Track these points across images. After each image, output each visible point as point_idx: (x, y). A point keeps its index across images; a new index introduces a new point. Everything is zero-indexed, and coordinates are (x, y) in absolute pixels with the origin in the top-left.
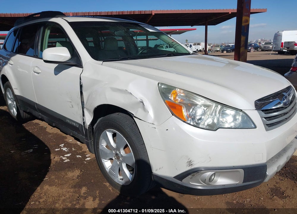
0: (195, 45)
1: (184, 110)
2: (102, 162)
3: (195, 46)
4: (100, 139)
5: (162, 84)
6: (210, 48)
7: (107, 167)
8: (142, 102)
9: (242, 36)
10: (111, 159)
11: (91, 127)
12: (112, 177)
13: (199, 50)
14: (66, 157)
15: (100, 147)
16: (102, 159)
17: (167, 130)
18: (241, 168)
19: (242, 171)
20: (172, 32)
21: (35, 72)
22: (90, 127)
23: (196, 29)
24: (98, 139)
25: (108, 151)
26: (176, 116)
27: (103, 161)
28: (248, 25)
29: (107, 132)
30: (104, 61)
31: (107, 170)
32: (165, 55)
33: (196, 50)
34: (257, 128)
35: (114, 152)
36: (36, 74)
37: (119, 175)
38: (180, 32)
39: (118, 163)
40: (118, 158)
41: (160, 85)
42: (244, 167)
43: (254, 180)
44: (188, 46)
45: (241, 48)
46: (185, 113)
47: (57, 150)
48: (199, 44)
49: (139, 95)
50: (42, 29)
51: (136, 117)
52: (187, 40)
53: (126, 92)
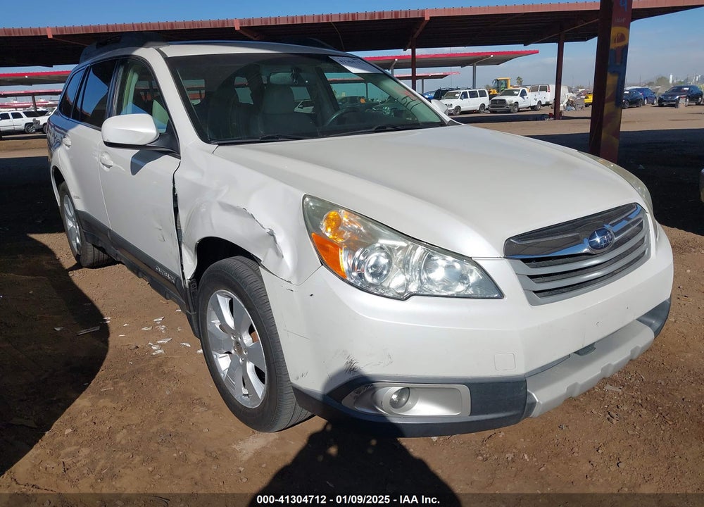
0: (534, 90)
1: (343, 255)
2: (213, 357)
3: (534, 93)
4: (208, 310)
5: (312, 198)
6: (573, 97)
7: (223, 369)
8: (273, 236)
9: (608, 74)
10: (229, 353)
11: (195, 284)
12: (231, 391)
13: (543, 103)
14: (160, 344)
15: (209, 328)
16: (213, 352)
17: (311, 295)
18: (462, 382)
19: (465, 390)
20: (480, 59)
21: (104, 164)
22: (192, 283)
23: (537, 52)
24: (205, 310)
25: (223, 336)
26: (327, 267)
27: (215, 356)
28: (626, 47)
29: (218, 296)
30: (220, 145)
31: (222, 375)
32: (371, 128)
33: (535, 103)
34: (506, 299)
35: (232, 338)
36: (106, 168)
37: (243, 388)
38: (499, 60)
39: (241, 361)
40: (240, 351)
41: (307, 199)
42: (469, 382)
43: (497, 411)
44: (516, 93)
45: (606, 105)
46: (345, 262)
47: (145, 329)
48: (544, 89)
49: (267, 220)
50: (121, 70)
51: (264, 267)
52: (519, 78)
53: (242, 212)
